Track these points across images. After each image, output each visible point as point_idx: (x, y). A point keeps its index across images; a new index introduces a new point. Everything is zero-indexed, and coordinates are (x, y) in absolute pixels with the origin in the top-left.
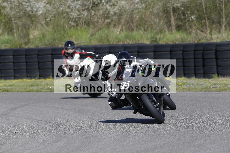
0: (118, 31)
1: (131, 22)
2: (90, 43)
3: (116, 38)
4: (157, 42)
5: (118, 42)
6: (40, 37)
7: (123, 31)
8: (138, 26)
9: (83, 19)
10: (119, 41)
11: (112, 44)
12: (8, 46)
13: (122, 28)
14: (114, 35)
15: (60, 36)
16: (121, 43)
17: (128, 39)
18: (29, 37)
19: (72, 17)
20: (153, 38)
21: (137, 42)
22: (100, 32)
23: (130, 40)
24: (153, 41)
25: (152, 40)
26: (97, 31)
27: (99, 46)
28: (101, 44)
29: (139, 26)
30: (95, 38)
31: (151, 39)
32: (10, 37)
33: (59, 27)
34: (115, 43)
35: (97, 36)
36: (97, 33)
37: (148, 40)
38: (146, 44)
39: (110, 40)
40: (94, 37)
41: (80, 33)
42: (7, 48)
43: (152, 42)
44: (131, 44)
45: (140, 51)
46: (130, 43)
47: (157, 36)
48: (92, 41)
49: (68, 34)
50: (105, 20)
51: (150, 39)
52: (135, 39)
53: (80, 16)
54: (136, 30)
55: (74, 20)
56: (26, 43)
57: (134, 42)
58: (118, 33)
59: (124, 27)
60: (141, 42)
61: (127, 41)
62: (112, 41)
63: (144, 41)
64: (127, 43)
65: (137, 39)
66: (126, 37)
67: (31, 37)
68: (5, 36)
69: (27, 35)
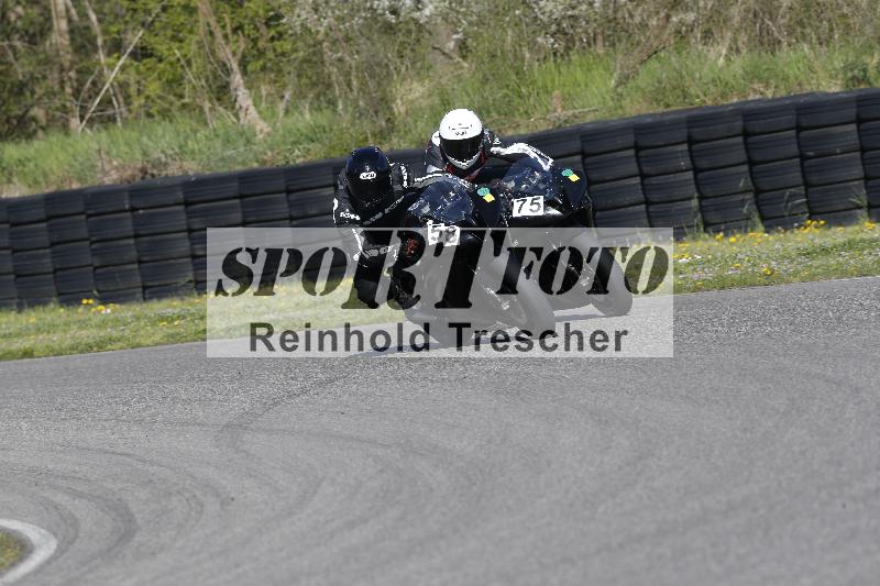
0: (720, 55)
1: (768, 16)
2: (620, 112)
3: (713, 81)
4: (870, 84)
5: (723, 95)
6: (432, 107)
7: (738, 51)
8: (797, 29)
9: (587, 22)
10: (727, 89)
11: (700, 108)
12: (316, 153)
13: (735, 40)
14: (705, 71)
15: (506, 96)
16: (735, 100)
17: (760, 80)
18: (390, 109)
19: (545, 18)
20: (852, 70)
21: (796, 90)
22: (653, 64)
23: (767, 86)
24: (853, 78)
25: (850, 74)
26: (643, 62)
27: (649, 120)
28: (661, 109)
29: (799, 30)
30: (638, 87)
31: (845, 74)
32: (323, 118)
33: (498, 61)
34: (709, 103)
35: (644, 79)
36: (642, 70)
37: (836, 77)
38: (827, 94)
39: (692, 91)
40: (631, 83)
41: (579, 75)
42: (311, 158)
43: (850, 83)
44: (774, 100)
45: (804, 122)
46: (769, 94)
47: (867, 59)
48: (626, 102)
49: (534, 82)
50: (668, 17)
51: (841, 76)
52: (786, 79)
53: (576, 12)
54: (789, 45)
55: (554, 27)
56: (382, 135)
57: (782, 93)
58: (721, 61)
59: (743, 37)
60: (807, 88)
61: (755, 91)
62: (698, 97)
63: (819, 85)
64: (758, 97)
65: (792, 79)
66: (753, 75)
67: (399, 107)
68: (301, 114)
69: (385, 102)
